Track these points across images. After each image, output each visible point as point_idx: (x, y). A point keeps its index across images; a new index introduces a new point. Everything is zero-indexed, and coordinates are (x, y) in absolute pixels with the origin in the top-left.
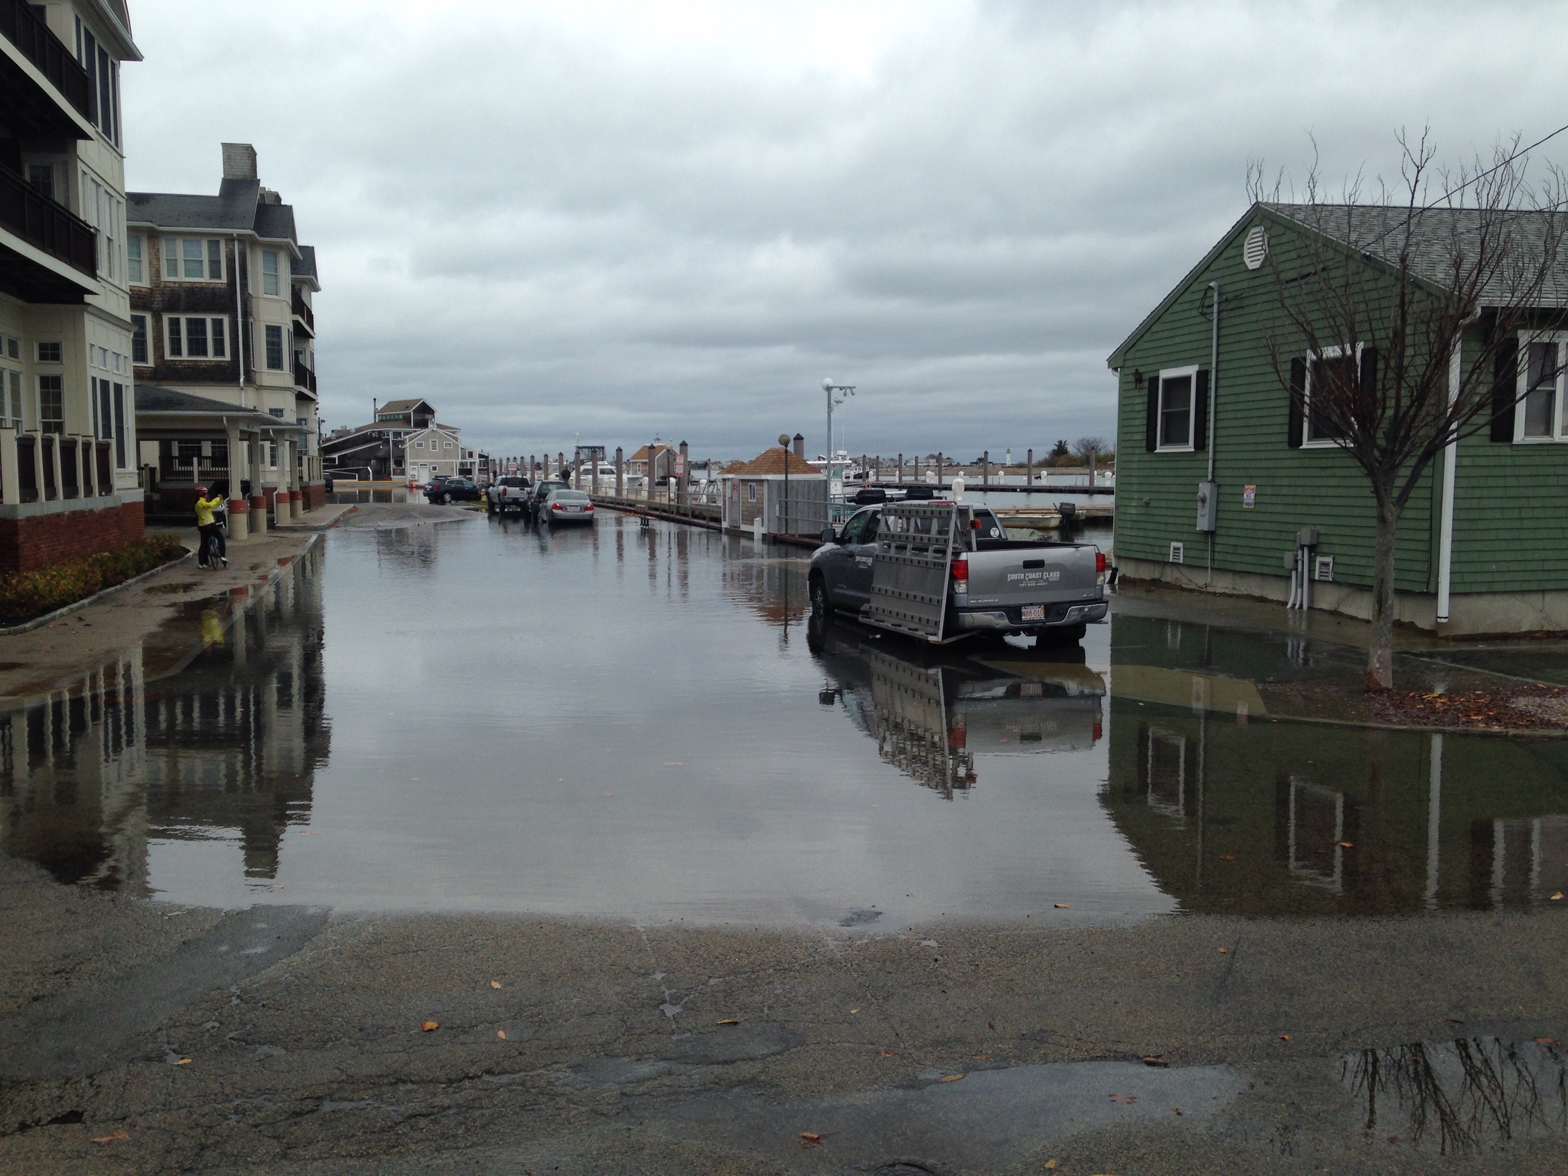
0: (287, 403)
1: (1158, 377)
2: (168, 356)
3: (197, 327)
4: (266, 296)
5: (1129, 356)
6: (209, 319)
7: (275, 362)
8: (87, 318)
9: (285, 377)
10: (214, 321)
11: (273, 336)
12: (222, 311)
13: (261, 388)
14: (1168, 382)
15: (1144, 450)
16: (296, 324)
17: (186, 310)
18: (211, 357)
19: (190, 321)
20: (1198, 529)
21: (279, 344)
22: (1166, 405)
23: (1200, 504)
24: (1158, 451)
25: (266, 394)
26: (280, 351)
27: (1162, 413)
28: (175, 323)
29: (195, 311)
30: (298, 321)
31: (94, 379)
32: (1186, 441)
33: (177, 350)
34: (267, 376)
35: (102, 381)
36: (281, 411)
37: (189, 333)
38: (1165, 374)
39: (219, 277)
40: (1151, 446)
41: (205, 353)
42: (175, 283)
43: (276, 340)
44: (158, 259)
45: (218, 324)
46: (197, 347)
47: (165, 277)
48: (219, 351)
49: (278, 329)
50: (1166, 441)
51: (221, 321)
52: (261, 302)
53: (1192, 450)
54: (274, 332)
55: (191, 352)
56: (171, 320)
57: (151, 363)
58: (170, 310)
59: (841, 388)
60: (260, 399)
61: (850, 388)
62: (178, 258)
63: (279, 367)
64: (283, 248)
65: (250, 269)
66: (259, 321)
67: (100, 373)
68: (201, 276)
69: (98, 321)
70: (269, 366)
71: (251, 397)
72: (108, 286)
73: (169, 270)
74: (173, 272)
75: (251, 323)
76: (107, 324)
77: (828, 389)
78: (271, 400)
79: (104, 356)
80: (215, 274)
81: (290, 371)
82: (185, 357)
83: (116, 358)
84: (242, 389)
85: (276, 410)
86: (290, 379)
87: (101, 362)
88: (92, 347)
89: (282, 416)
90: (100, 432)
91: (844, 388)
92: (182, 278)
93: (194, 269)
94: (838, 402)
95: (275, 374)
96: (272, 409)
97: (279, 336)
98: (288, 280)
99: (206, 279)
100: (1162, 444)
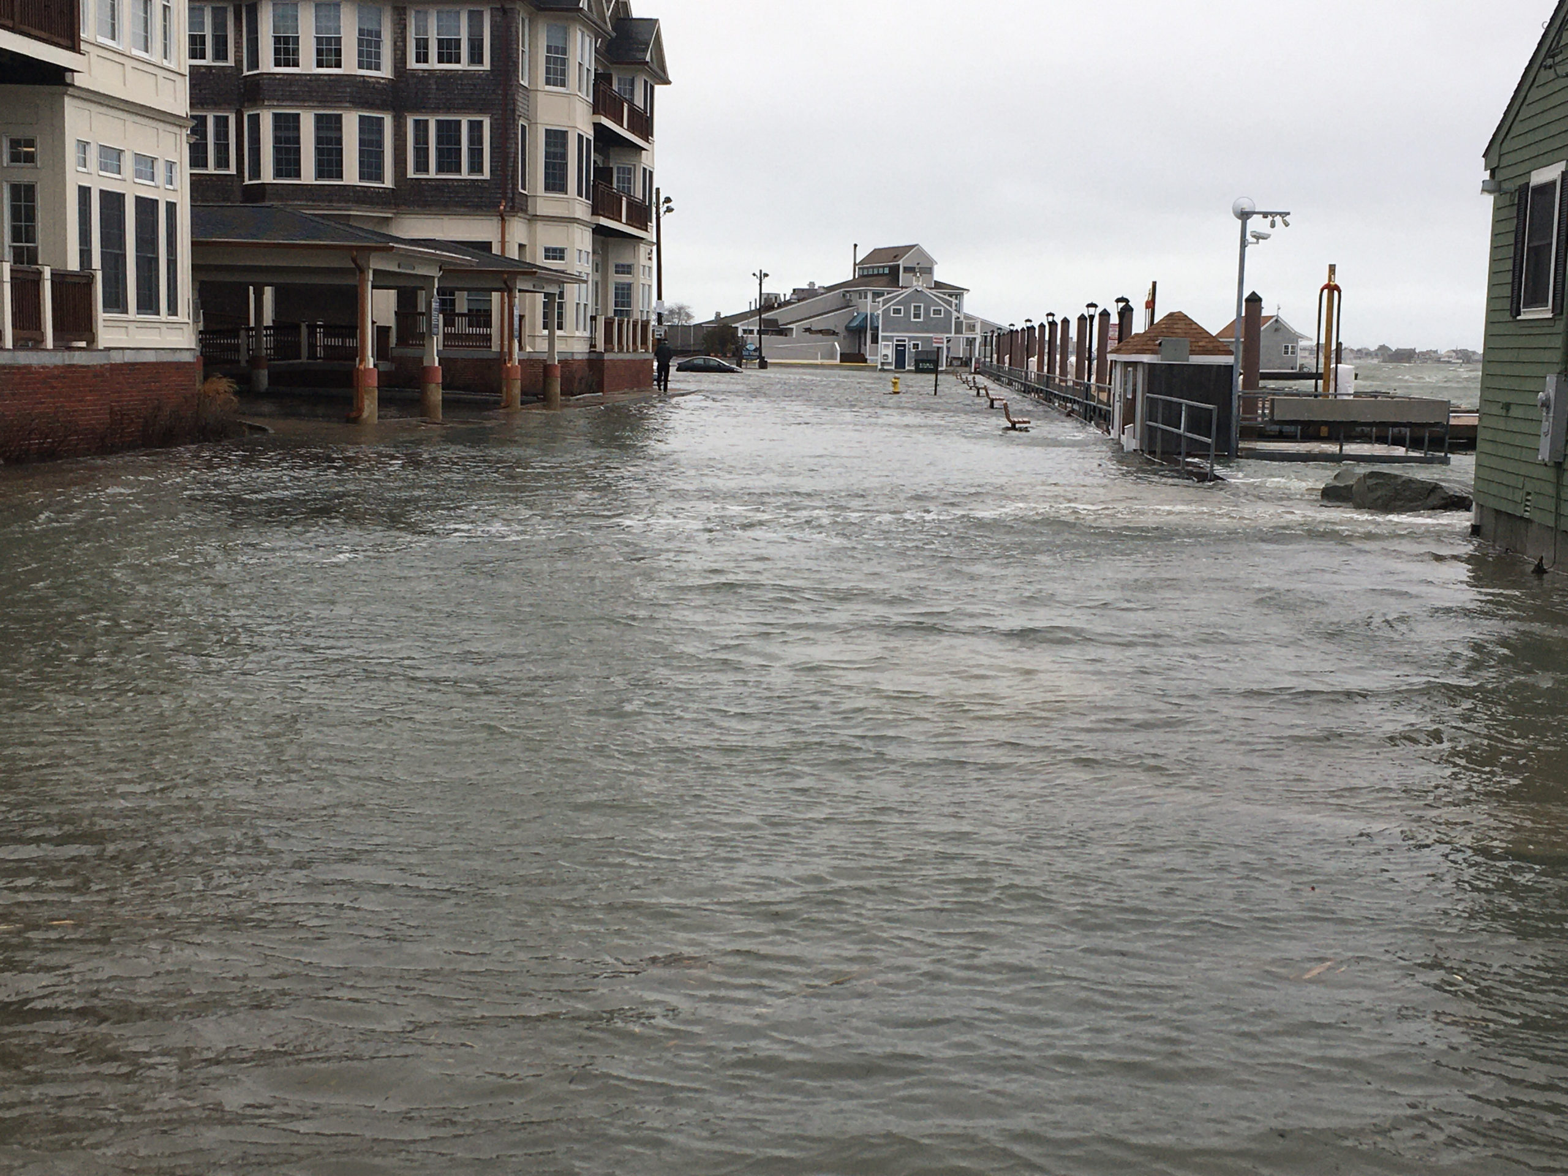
0: (582, 240)
1: (1528, 183)
2: (411, 174)
3: (448, 133)
4: (547, 88)
5: (1502, 148)
6: (465, 121)
7: (556, 181)
8: (69, 105)
9: (574, 205)
10: (471, 123)
11: (555, 145)
12: (481, 111)
13: (534, 218)
14: (1537, 194)
15: (1510, 316)
16: (598, 128)
17: (436, 110)
18: (465, 174)
19: (439, 123)
21: (564, 156)
22: (1533, 235)
24: (1520, 317)
25: (539, 226)
26: (565, 167)
27: (1530, 249)
28: (421, 128)
29: (448, 110)
30: (601, 124)
31: (84, 193)
33: (422, 165)
34: (545, 203)
35: (104, 194)
36: (562, 251)
37: (439, 141)
38: (1535, 178)
39: (481, 62)
40: (1515, 310)
41: (458, 170)
42: (424, 70)
43: (559, 150)
44: (404, 40)
45: (476, 128)
46: (449, 159)
47: (412, 64)
48: (476, 166)
49: (564, 134)
50: (1529, 299)
51: (481, 122)
52: (539, 97)
54: (556, 139)
55: (440, 169)
56: (416, 122)
57: (388, 183)
58: (417, 108)
59: (1265, 215)
60: (532, 234)
61: (1280, 214)
62: (429, 36)
63: (563, 189)
64: (574, 20)
65: (527, 49)
66: (533, 123)
67: (100, 182)
68: (458, 61)
69: (103, 110)
70: (548, 188)
71: (518, 231)
72: (129, 63)
73: (418, 55)
74: (422, 57)
75: (523, 127)
76: (125, 116)
77: (1244, 216)
78: (548, 236)
79: (112, 158)
80: (476, 56)
81: (580, 194)
82: (432, 174)
83: (146, 165)
84: (503, 219)
85: (555, 250)
86: (581, 208)
87: (104, 167)
88: (83, 145)
89: (562, 258)
90: (96, 262)
91: (1271, 214)
92: (434, 64)
93: (448, 50)
94: (1258, 237)
95: (559, 200)
96: (547, 250)
97: (564, 145)
98: (586, 65)
99: (464, 65)
100: (1526, 304)
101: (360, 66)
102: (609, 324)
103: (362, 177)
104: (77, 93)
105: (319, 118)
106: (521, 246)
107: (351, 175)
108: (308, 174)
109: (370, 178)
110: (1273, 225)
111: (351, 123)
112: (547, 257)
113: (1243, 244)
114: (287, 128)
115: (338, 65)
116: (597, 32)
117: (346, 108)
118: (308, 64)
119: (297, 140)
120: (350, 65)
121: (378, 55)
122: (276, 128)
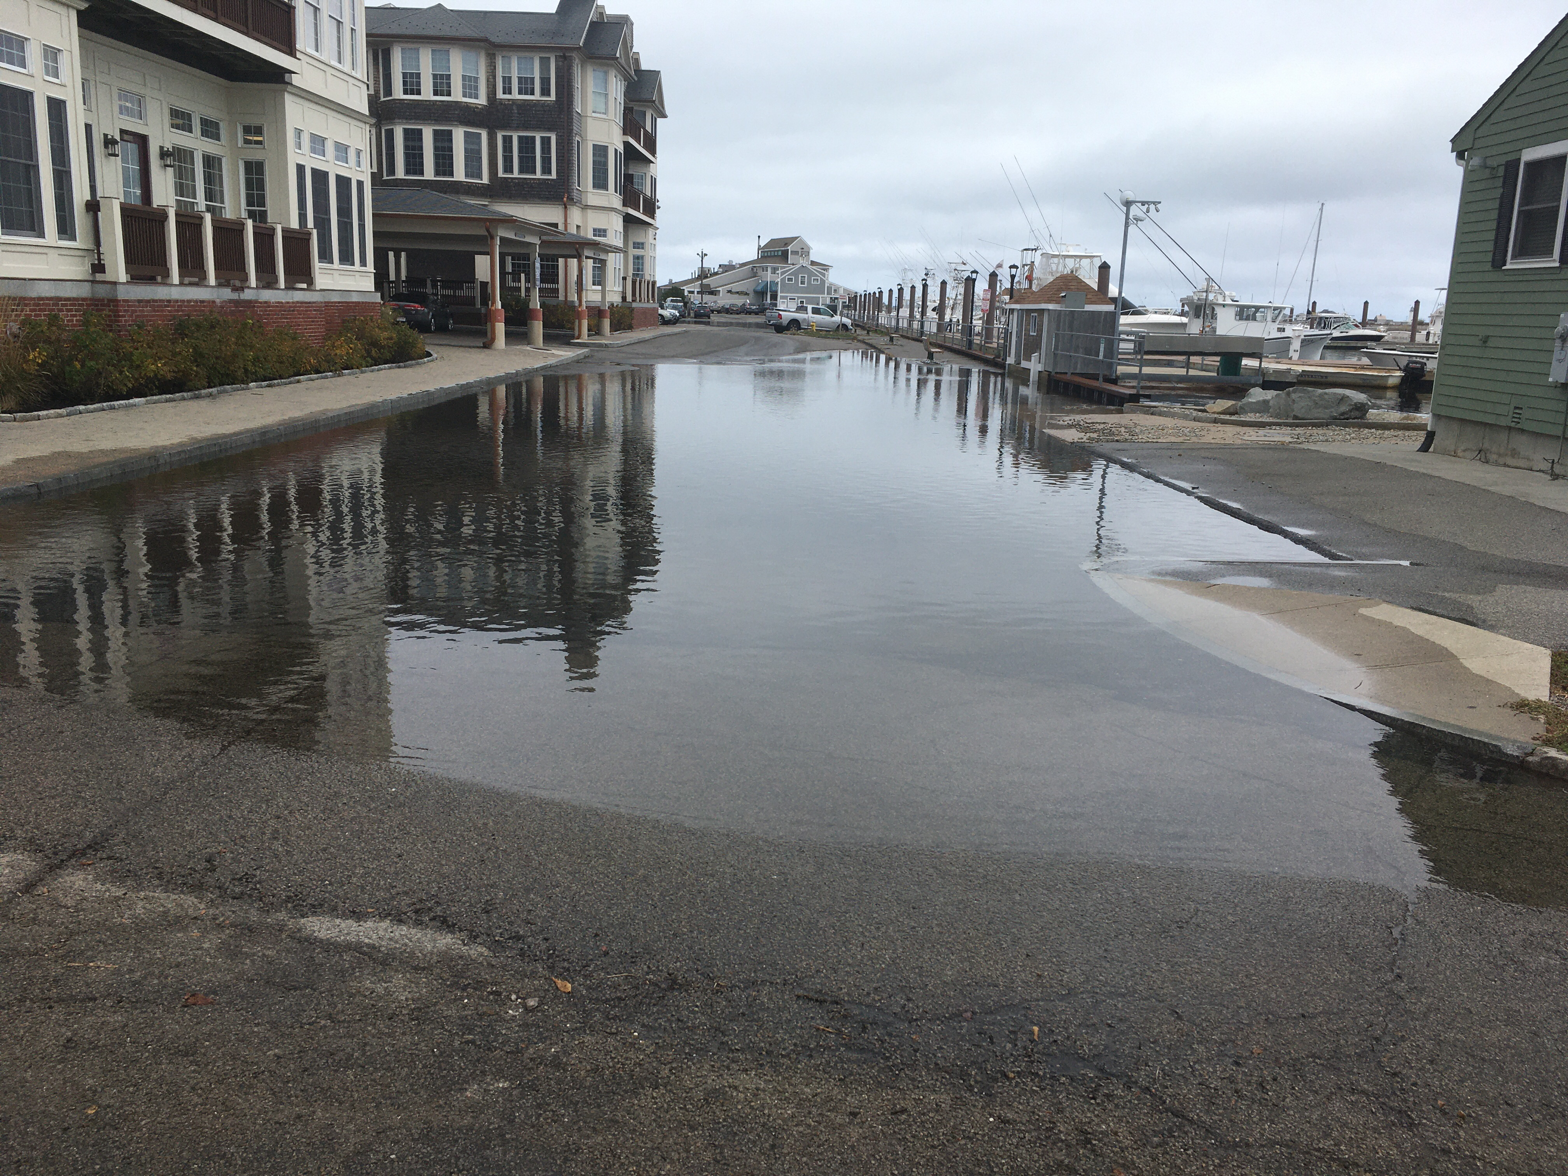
0: (616, 224)
1: (1520, 159)
2: (501, 174)
3: (527, 145)
4: (594, 115)
5: (1480, 133)
6: (538, 136)
7: (600, 183)
8: (288, 98)
9: (613, 198)
10: (542, 138)
11: (600, 156)
12: (549, 130)
13: (586, 207)
14: (1534, 167)
15: (1489, 266)
16: (627, 145)
17: (517, 129)
18: (539, 175)
19: (519, 137)
20: (1550, 380)
21: (606, 164)
22: (1524, 201)
23: (1558, 343)
24: (1508, 267)
25: (590, 213)
26: (606, 171)
27: (1519, 212)
28: (507, 141)
29: (526, 128)
30: (628, 142)
31: (300, 169)
32: (1550, 253)
33: (508, 168)
34: (592, 196)
35: (314, 171)
36: (605, 231)
37: (520, 150)
38: (1530, 155)
39: (549, 94)
40: (1498, 262)
41: (534, 172)
42: (509, 100)
43: (602, 159)
44: (494, 77)
45: (546, 142)
46: (527, 165)
47: (500, 95)
48: (546, 170)
49: (604, 148)
50: (1521, 252)
51: (549, 138)
52: (589, 120)
53: (1557, 264)
54: (600, 151)
55: (521, 171)
56: (504, 137)
57: (485, 180)
58: (504, 127)
59: (1143, 203)
60: (585, 219)
61: (1154, 203)
62: (512, 75)
63: (605, 187)
64: (612, 66)
65: (579, 87)
66: (584, 139)
67: (312, 162)
68: (532, 93)
69: (312, 105)
70: (594, 187)
71: (576, 216)
72: (330, 71)
73: (504, 88)
74: (507, 90)
75: (578, 142)
76: (327, 111)
77: (1128, 204)
78: (595, 220)
79: (318, 143)
80: (545, 91)
81: (616, 192)
82: (516, 174)
83: (342, 150)
84: (566, 207)
85: (600, 230)
86: (615, 200)
87: (313, 150)
88: (299, 132)
89: (605, 236)
90: (310, 224)
91: (1147, 203)
92: (516, 95)
93: (526, 86)
94: (1138, 219)
95: (600, 195)
96: (595, 230)
97: (606, 156)
98: (619, 100)
99: (537, 96)
100: (1514, 257)
101: (464, 96)
102: (634, 283)
103: (467, 176)
104: (294, 90)
105: (436, 132)
106: (578, 227)
107: (460, 174)
108: (429, 174)
109: (472, 177)
110: (1148, 211)
111: (459, 135)
112: (595, 235)
113: (1127, 225)
114: (413, 139)
115: (449, 94)
116: (626, 78)
117: (456, 126)
118: (427, 94)
119: (421, 148)
120: (457, 95)
121: (476, 88)
122: (406, 139)
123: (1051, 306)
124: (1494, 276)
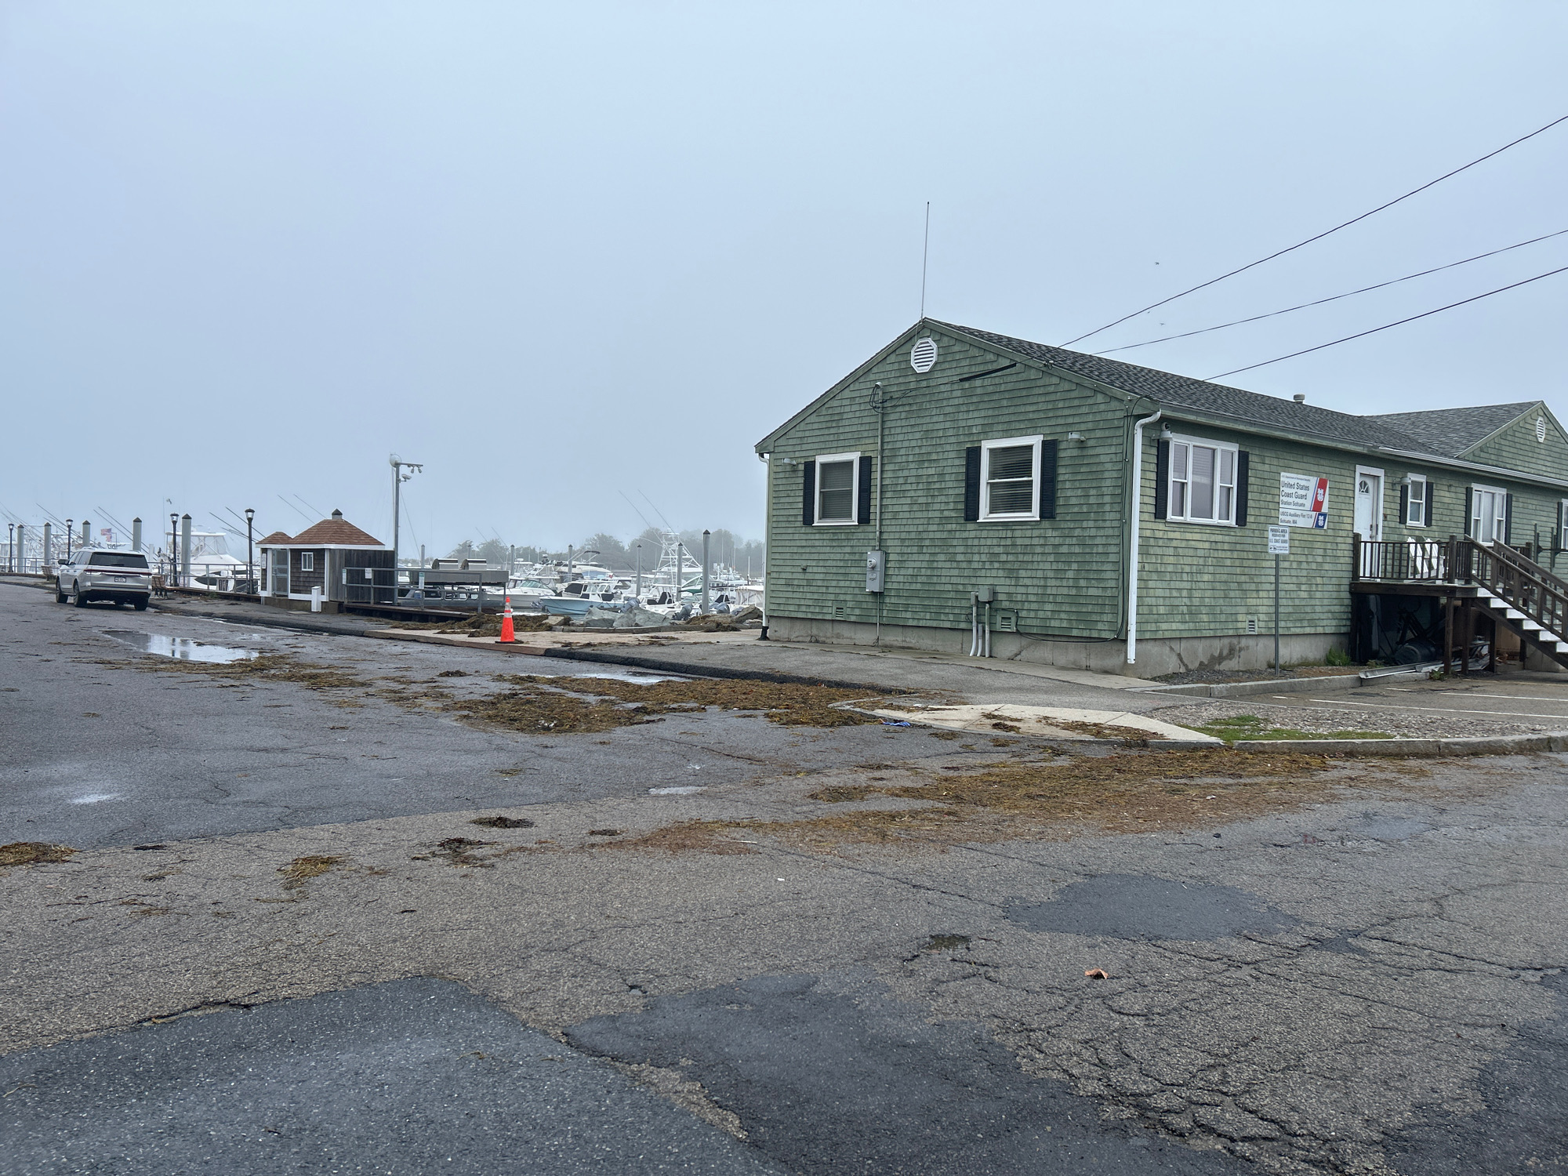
1: (815, 461)
5: (780, 443)
14: (827, 466)
15: (799, 524)
20: (868, 591)
22: (822, 486)
23: (869, 570)
24: (816, 524)
27: (820, 492)
32: (848, 516)
38: (821, 459)
40: (808, 520)
50: (826, 516)
53: (855, 524)
59: (409, 466)
61: (417, 466)
77: (397, 465)
91: (412, 465)
94: (406, 478)
100: (820, 519)
110: (412, 471)
113: (398, 481)
123: (332, 546)
124: (809, 530)
